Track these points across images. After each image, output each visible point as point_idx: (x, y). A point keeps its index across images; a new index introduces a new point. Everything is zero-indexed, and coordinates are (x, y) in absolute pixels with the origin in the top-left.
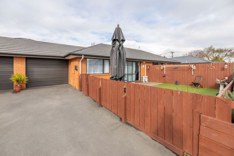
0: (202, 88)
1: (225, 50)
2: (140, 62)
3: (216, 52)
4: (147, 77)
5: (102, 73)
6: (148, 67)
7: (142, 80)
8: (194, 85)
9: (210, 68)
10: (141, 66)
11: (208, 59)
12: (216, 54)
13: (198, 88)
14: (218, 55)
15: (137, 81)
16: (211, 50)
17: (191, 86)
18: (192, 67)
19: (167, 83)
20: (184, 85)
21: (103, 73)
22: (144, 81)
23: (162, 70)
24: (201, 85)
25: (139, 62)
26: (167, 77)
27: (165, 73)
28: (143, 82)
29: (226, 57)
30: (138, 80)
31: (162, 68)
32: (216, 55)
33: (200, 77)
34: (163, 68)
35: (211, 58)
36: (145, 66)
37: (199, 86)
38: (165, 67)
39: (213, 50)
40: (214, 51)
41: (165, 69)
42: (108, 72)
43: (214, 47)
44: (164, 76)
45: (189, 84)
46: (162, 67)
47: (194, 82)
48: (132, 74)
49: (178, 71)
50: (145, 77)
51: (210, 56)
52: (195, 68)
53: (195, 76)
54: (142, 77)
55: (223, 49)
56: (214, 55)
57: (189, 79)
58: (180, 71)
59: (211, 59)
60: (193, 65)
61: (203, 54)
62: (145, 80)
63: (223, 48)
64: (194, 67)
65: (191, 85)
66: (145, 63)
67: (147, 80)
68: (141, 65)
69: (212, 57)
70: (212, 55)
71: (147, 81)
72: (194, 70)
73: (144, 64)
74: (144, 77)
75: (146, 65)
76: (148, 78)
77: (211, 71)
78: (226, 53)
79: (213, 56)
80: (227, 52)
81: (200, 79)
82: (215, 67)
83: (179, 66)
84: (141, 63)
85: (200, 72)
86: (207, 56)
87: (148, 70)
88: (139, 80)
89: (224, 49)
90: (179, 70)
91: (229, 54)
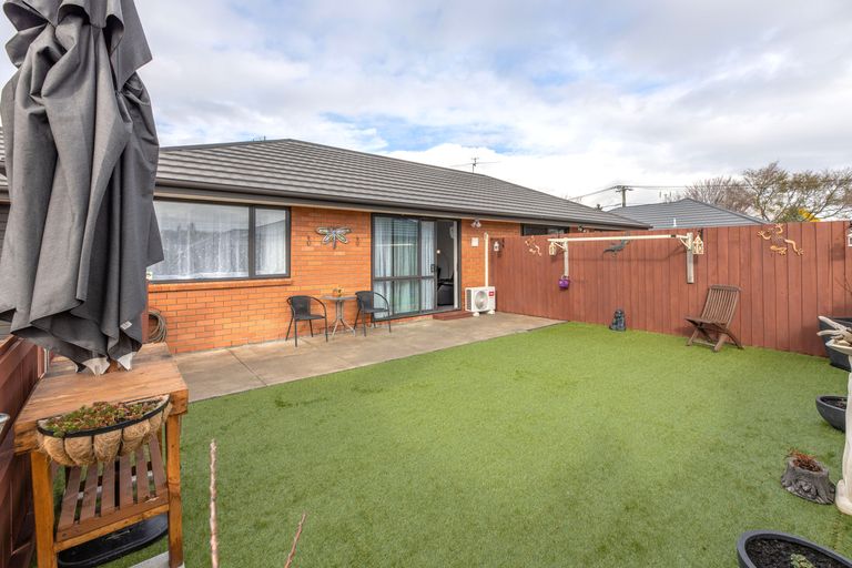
0: (735, 350)
1: (827, 181)
2: (459, 221)
3: (791, 188)
4: (493, 289)
5: (246, 275)
6: (496, 244)
7: (469, 307)
8: (696, 333)
9: (773, 247)
10: (463, 242)
11: (763, 215)
12: (791, 198)
13: (717, 347)
14: (801, 201)
15: (448, 308)
16: (773, 179)
17: (683, 339)
18: (689, 245)
19: (579, 319)
20: (654, 330)
21: (252, 276)
22: (474, 309)
23: (554, 259)
24: (731, 336)
25: (455, 223)
26: (576, 292)
27: (566, 274)
28: (470, 314)
29: (830, 207)
30: (452, 304)
31: (552, 252)
32: (794, 200)
33: (729, 291)
34: (560, 252)
35: (772, 211)
36: (481, 242)
37: (723, 338)
38: (565, 247)
39: (781, 178)
40: (783, 184)
41: (566, 255)
42: (284, 272)
43: (781, 167)
44: (565, 288)
45: (675, 324)
46: (553, 241)
47: (698, 320)
48: (416, 280)
49: (626, 264)
50: (482, 293)
51: (768, 205)
52: (699, 250)
53: (702, 288)
54: (469, 292)
55: (816, 177)
56: (785, 201)
57: (674, 300)
58: (634, 264)
59: (771, 217)
60: (689, 235)
61: (743, 196)
62: (480, 305)
63: (817, 171)
64: (694, 244)
65: (686, 332)
66: (479, 225)
67: (490, 305)
68: (463, 235)
69: (777, 207)
70: (775, 200)
71: (492, 312)
72: (696, 257)
73: (478, 233)
74: (475, 291)
75: (487, 237)
76: (498, 296)
77: (780, 262)
78: (828, 192)
79: (780, 204)
80: (834, 188)
81: (728, 303)
82: (800, 245)
83: (629, 241)
84: (463, 228)
85: (723, 268)
86: (758, 206)
87: (496, 258)
88: (456, 306)
89: (823, 176)
90: (630, 260)
91: (840, 193)
